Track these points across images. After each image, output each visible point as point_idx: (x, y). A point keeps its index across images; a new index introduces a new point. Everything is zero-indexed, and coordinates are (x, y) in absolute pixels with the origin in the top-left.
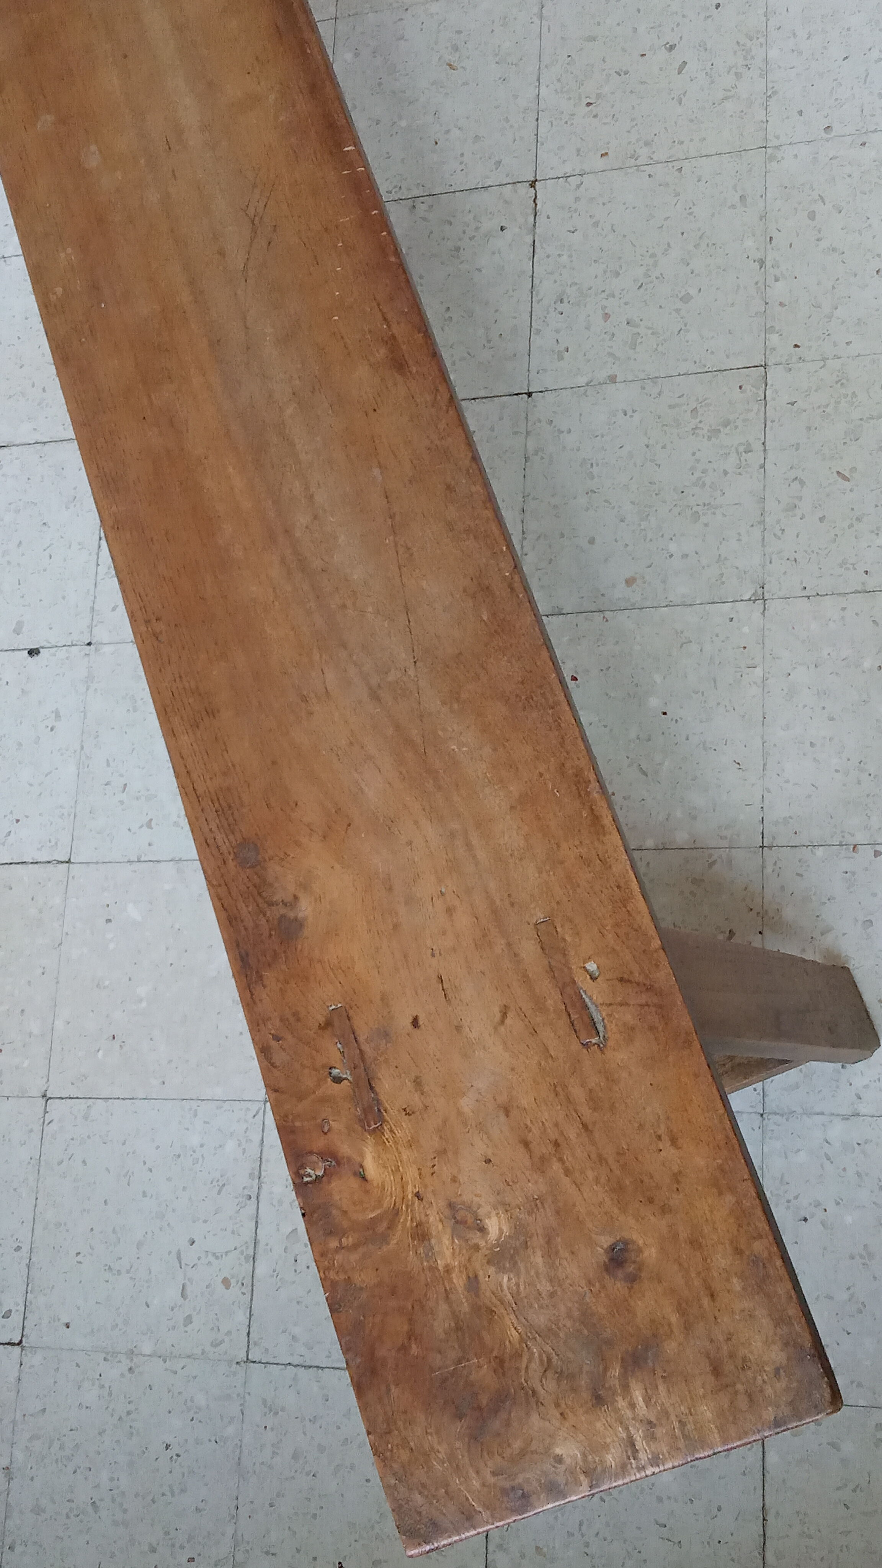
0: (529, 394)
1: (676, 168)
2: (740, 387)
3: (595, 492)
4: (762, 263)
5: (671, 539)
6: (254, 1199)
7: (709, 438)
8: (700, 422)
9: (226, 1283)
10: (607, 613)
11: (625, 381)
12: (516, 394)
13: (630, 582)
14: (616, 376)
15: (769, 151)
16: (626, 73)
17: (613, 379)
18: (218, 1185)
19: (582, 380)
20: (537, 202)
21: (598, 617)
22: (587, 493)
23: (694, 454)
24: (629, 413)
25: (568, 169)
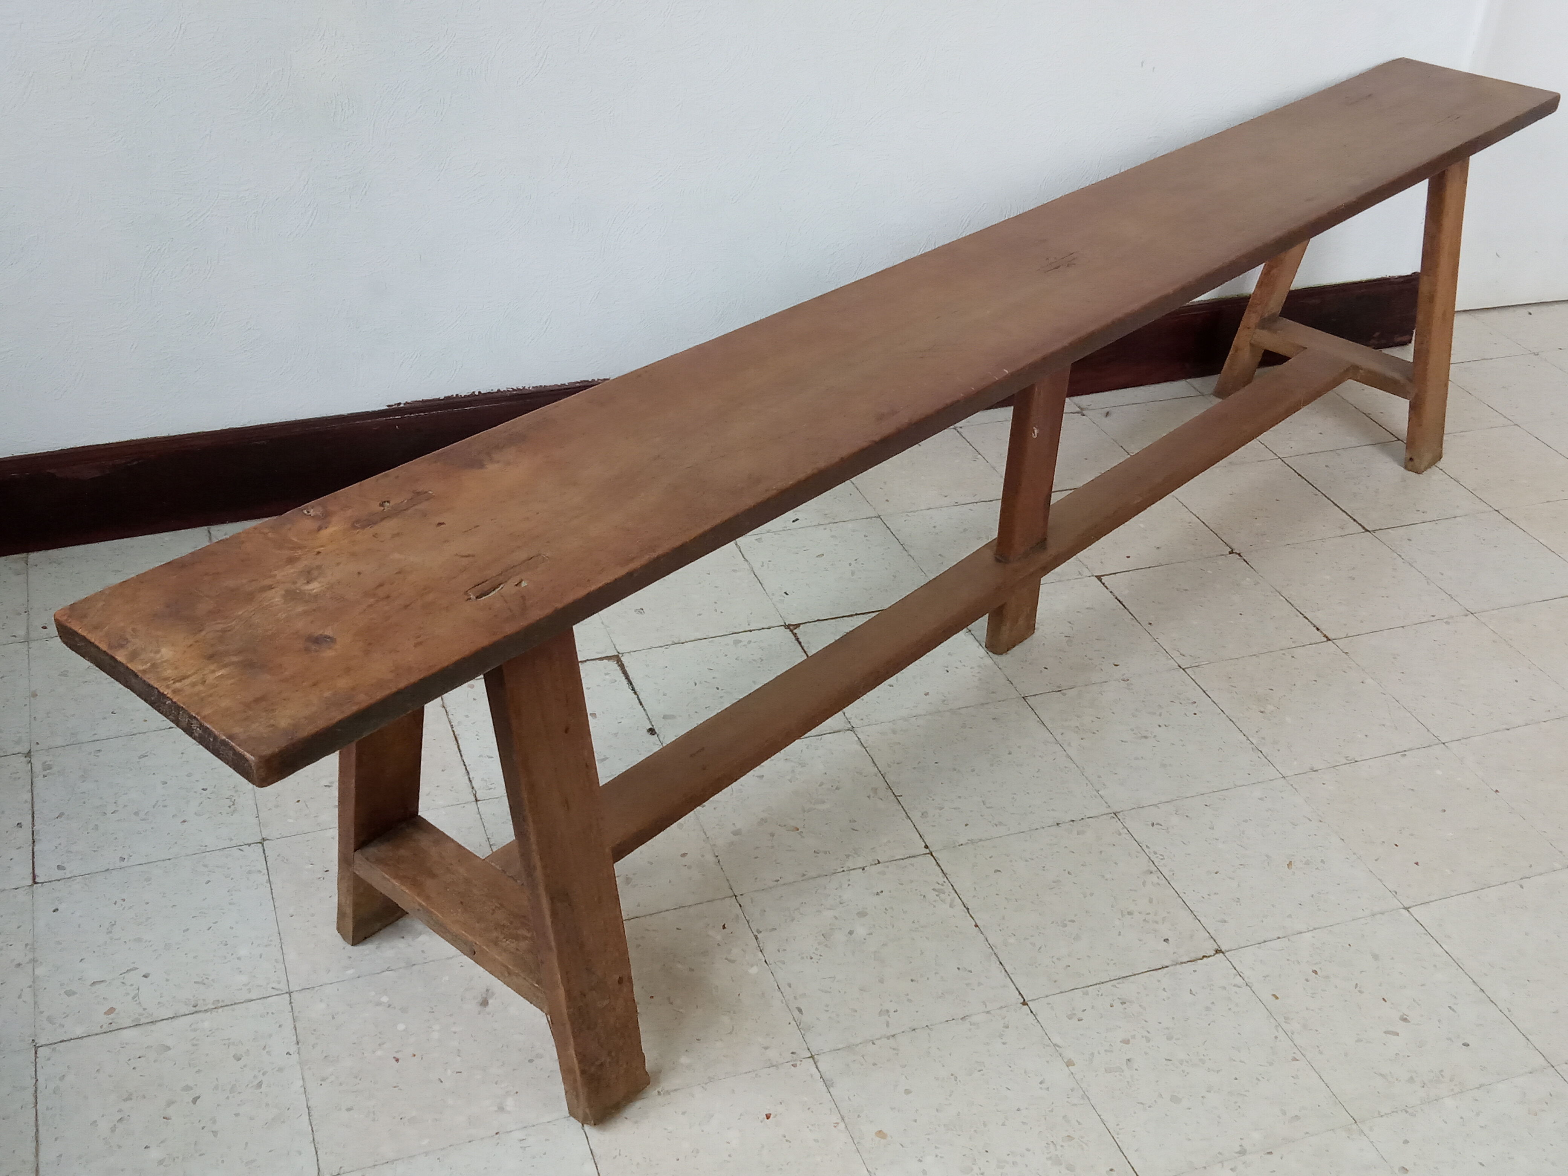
0: (1024, 1003)
1: (1294, 1055)
2: (1111, 1170)
3: (956, 1080)
4: (1243, 1152)
5: (937, 1156)
6: (195, 1009)
7: (1050, 1158)
8: (1062, 1146)
9: (112, 1010)
10: (842, 1126)
11: (1072, 1073)
12: (1020, 993)
13: (881, 1134)
14: (1074, 1065)
15: (1354, 1126)
16: (1360, 991)
17: (1070, 1063)
18: (203, 980)
19: (1057, 1040)
20: (1205, 959)
21: (836, 1118)
22: (952, 1075)
23: (1028, 1150)
24: (1044, 1086)
25: (1247, 973)
